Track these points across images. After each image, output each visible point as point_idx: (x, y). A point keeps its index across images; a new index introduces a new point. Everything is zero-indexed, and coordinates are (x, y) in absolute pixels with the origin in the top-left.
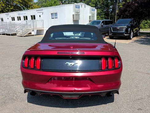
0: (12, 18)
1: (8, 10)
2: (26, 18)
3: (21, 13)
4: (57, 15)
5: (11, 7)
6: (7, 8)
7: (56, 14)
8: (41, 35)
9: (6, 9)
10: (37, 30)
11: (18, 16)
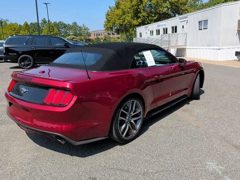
0: (151, 31)
1: (151, 21)
2: (166, 31)
3: (161, 24)
4: (207, 24)
5: (155, 16)
6: (150, 18)
7: (206, 21)
8: (182, 56)
9: (149, 20)
10: (177, 49)
11: (158, 28)
